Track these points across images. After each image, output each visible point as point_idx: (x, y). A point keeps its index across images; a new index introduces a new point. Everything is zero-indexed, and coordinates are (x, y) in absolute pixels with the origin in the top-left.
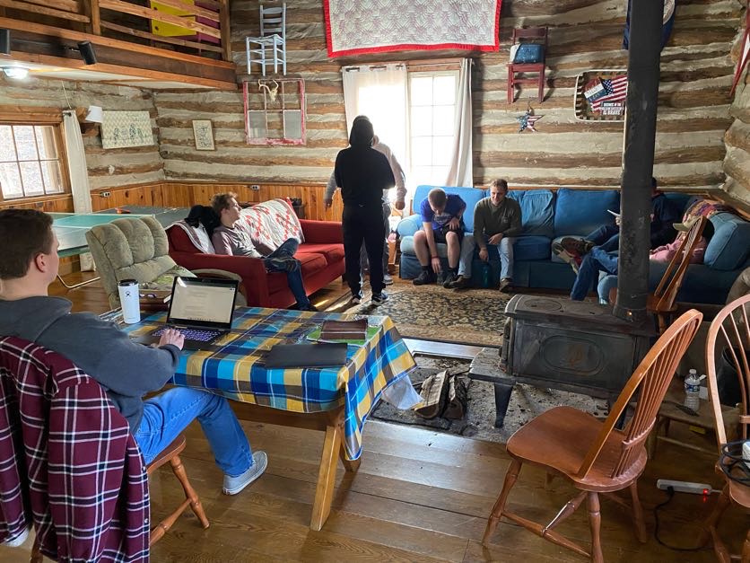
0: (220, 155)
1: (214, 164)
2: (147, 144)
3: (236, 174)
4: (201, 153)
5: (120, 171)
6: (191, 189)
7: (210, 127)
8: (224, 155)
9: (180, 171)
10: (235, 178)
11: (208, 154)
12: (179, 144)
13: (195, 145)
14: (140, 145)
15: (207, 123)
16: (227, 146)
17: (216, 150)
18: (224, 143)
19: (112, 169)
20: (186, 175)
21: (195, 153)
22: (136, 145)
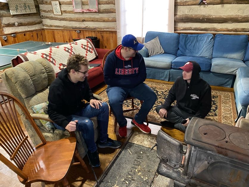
0: (63, 17)
1: (61, 21)
2: (33, 12)
3: (70, 26)
4: (56, 16)
5: (20, 25)
6: (53, 32)
7: (58, 4)
8: (65, 17)
9: (49, 24)
10: (70, 27)
11: (59, 17)
12: (47, 12)
13: (53, 13)
14: (29, 12)
15: (57, 2)
16: (66, 13)
17: (62, 15)
18: (65, 12)
19: (16, 24)
20: (51, 26)
21: (54, 16)
22: (27, 13)
